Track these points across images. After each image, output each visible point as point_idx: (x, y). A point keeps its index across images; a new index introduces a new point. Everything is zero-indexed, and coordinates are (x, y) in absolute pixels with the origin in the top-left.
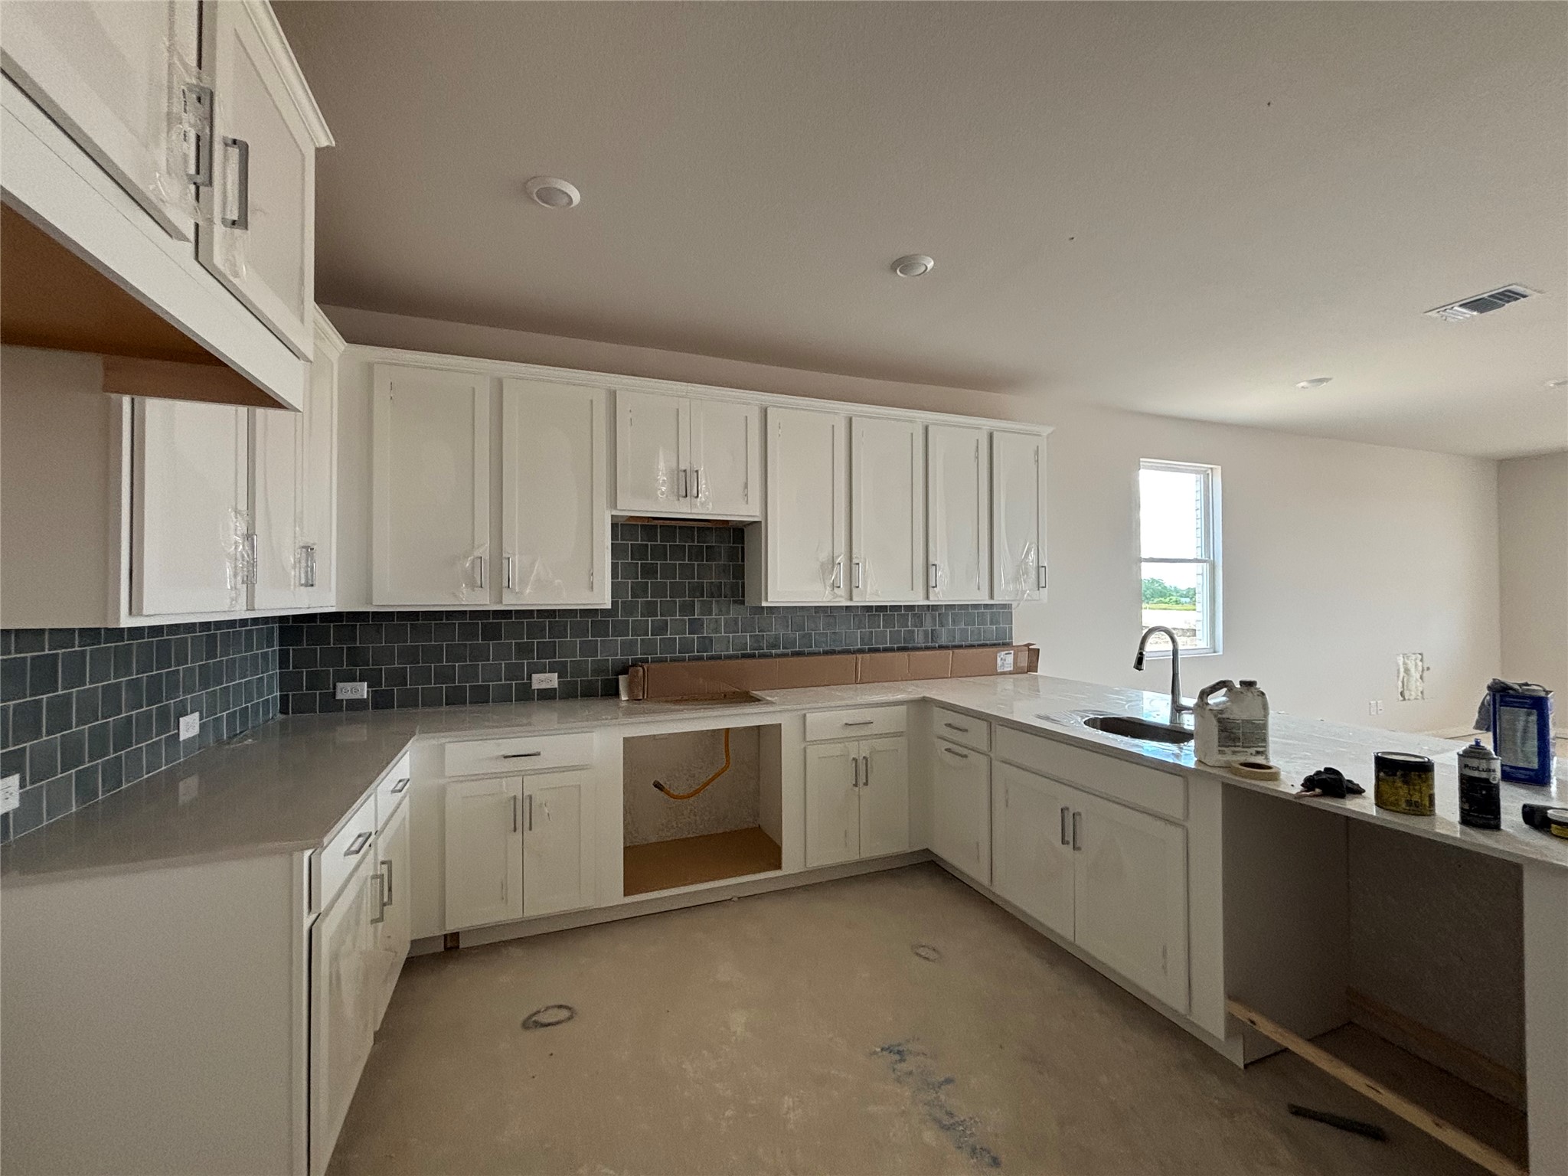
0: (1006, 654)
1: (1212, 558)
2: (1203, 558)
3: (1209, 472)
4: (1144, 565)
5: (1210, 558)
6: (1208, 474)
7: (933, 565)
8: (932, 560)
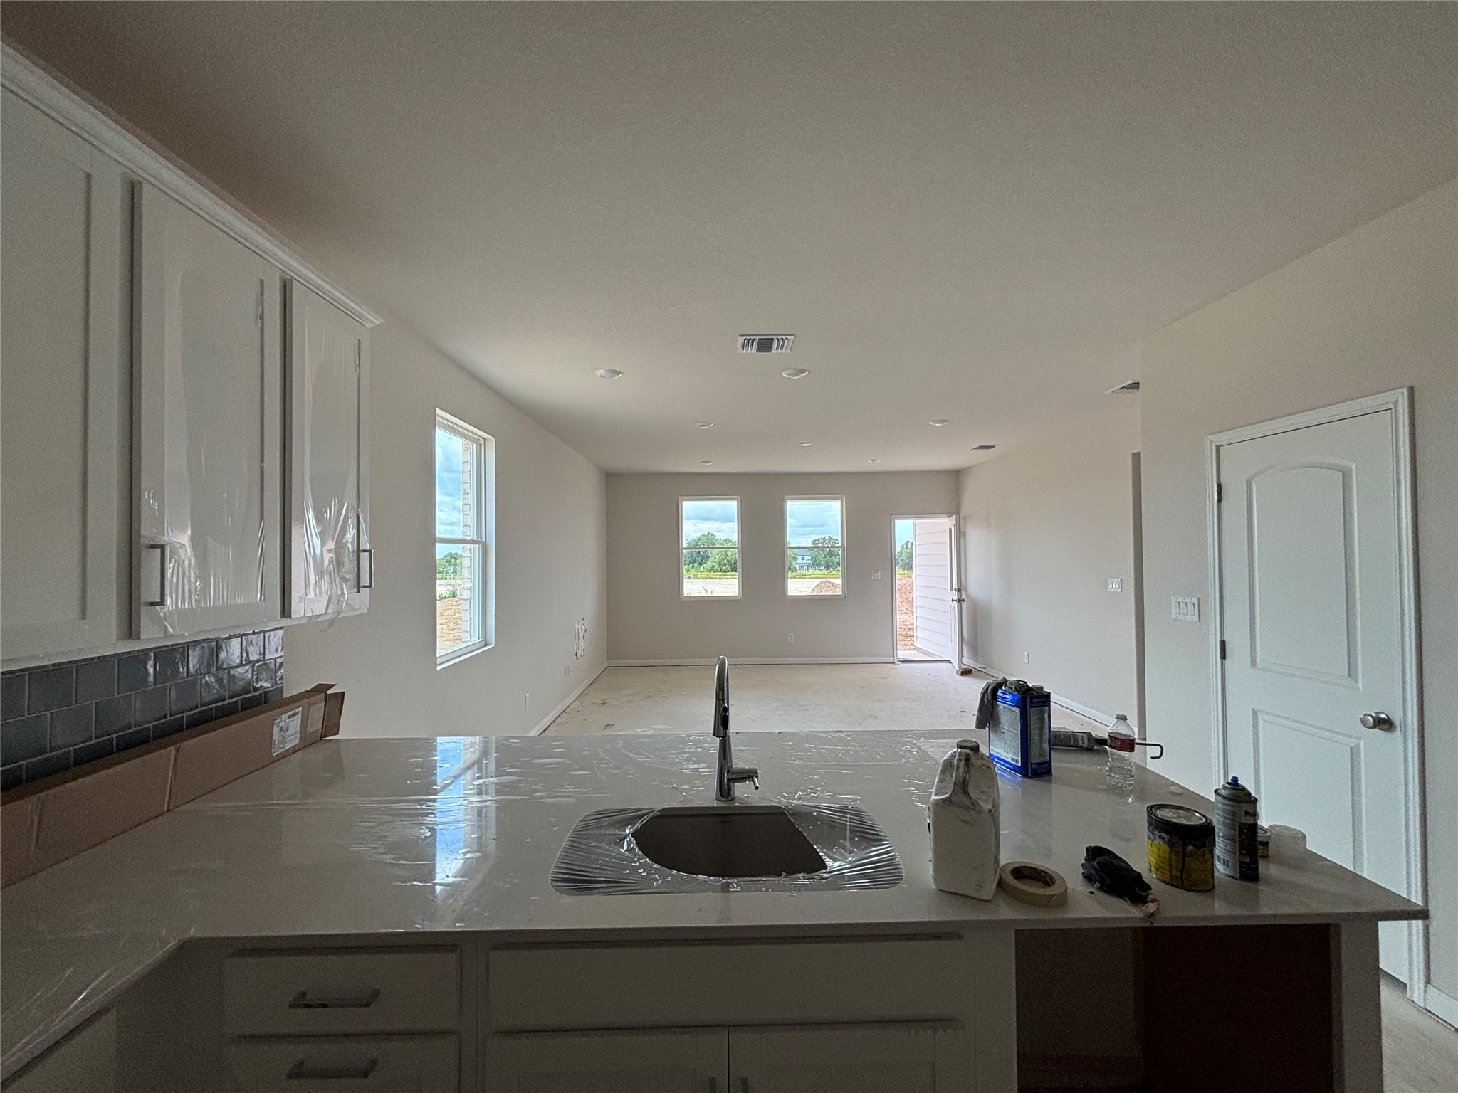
0: (289, 717)
1: (484, 539)
2: (475, 538)
3: (482, 442)
4: (438, 545)
5: (481, 539)
6: (481, 445)
7: (153, 547)
8: (147, 531)
